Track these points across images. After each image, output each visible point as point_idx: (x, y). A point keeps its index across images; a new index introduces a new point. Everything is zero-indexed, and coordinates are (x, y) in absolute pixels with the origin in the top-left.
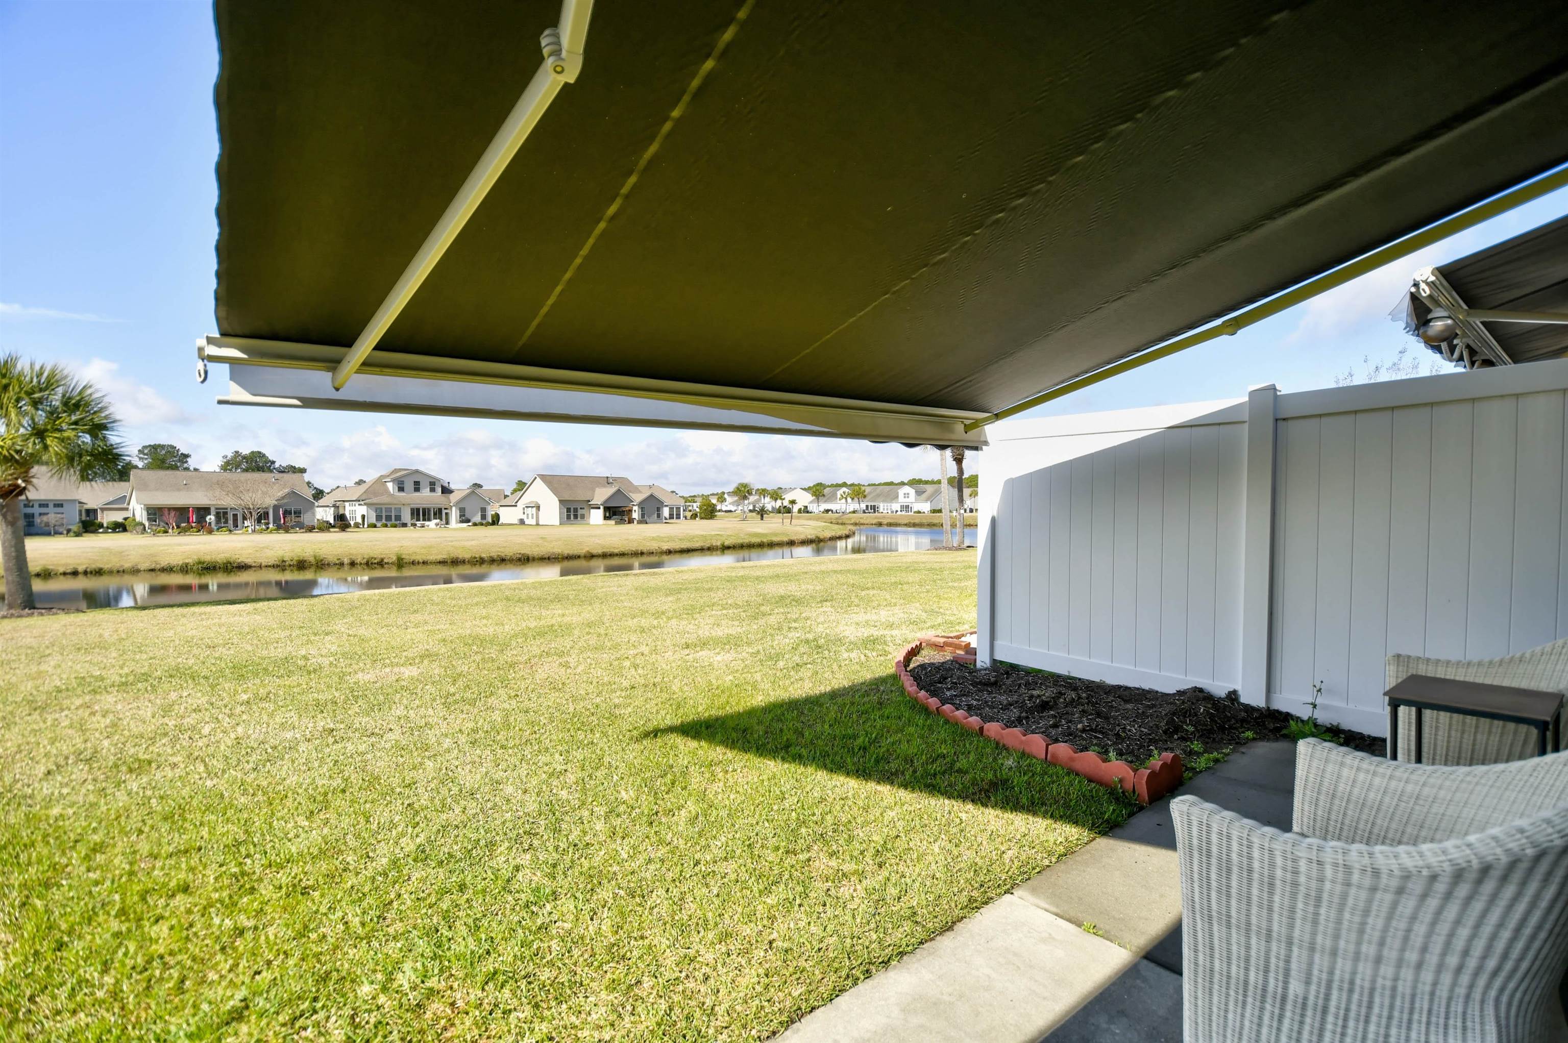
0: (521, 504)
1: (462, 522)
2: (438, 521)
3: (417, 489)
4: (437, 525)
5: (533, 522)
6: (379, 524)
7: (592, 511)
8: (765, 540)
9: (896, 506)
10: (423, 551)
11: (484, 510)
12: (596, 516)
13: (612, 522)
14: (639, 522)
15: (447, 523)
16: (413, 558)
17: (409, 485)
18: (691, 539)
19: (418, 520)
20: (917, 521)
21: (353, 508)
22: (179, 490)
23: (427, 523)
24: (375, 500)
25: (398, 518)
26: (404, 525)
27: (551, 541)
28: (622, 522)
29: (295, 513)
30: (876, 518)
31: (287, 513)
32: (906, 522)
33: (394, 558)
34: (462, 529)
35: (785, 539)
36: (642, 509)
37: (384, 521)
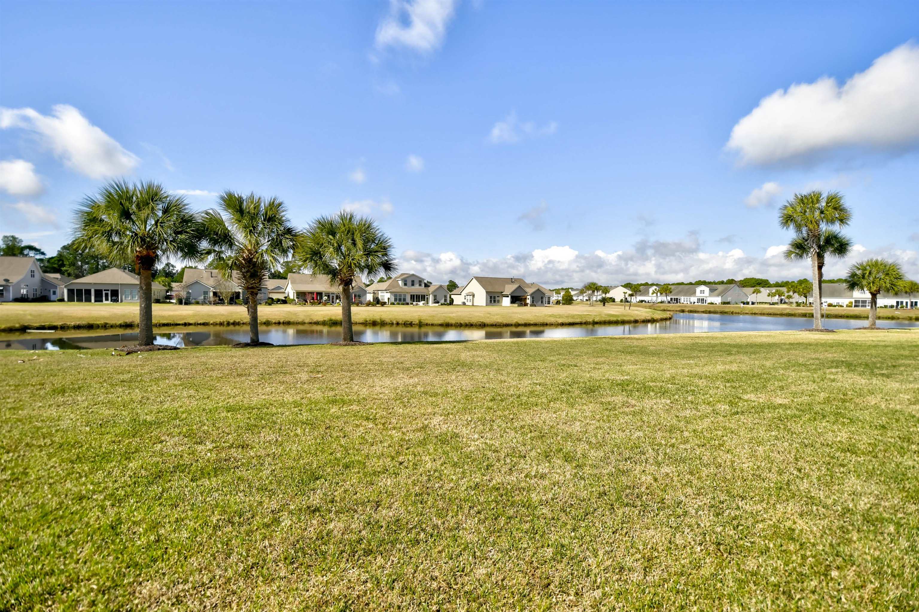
0: (464, 294)
1: (435, 303)
2: (423, 302)
3: (413, 285)
4: (423, 304)
5: (471, 304)
6: (396, 303)
7: (504, 298)
8: (619, 319)
9: (694, 299)
11: (446, 297)
12: (506, 301)
13: (516, 305)
14: (531, 305)
15: (428, 303)
16: (426, 322)
17: (409, 283)
18: (573, 316)
19: (414, 301)
20: (712, 310)
21: (382, 294)
22: (308, 283)
23: (418, 303)
24: (393, 290)
25: (404, 300)
26: (408, 304)
27: (494, 315)
28: (520, 305)
29: (358, 296)
30: (679, 307)
32: (703, 310)
33: (418, 322)
34: (434, 306)
35: (632, 319)
36: (533, 298)
37: (398, 301)
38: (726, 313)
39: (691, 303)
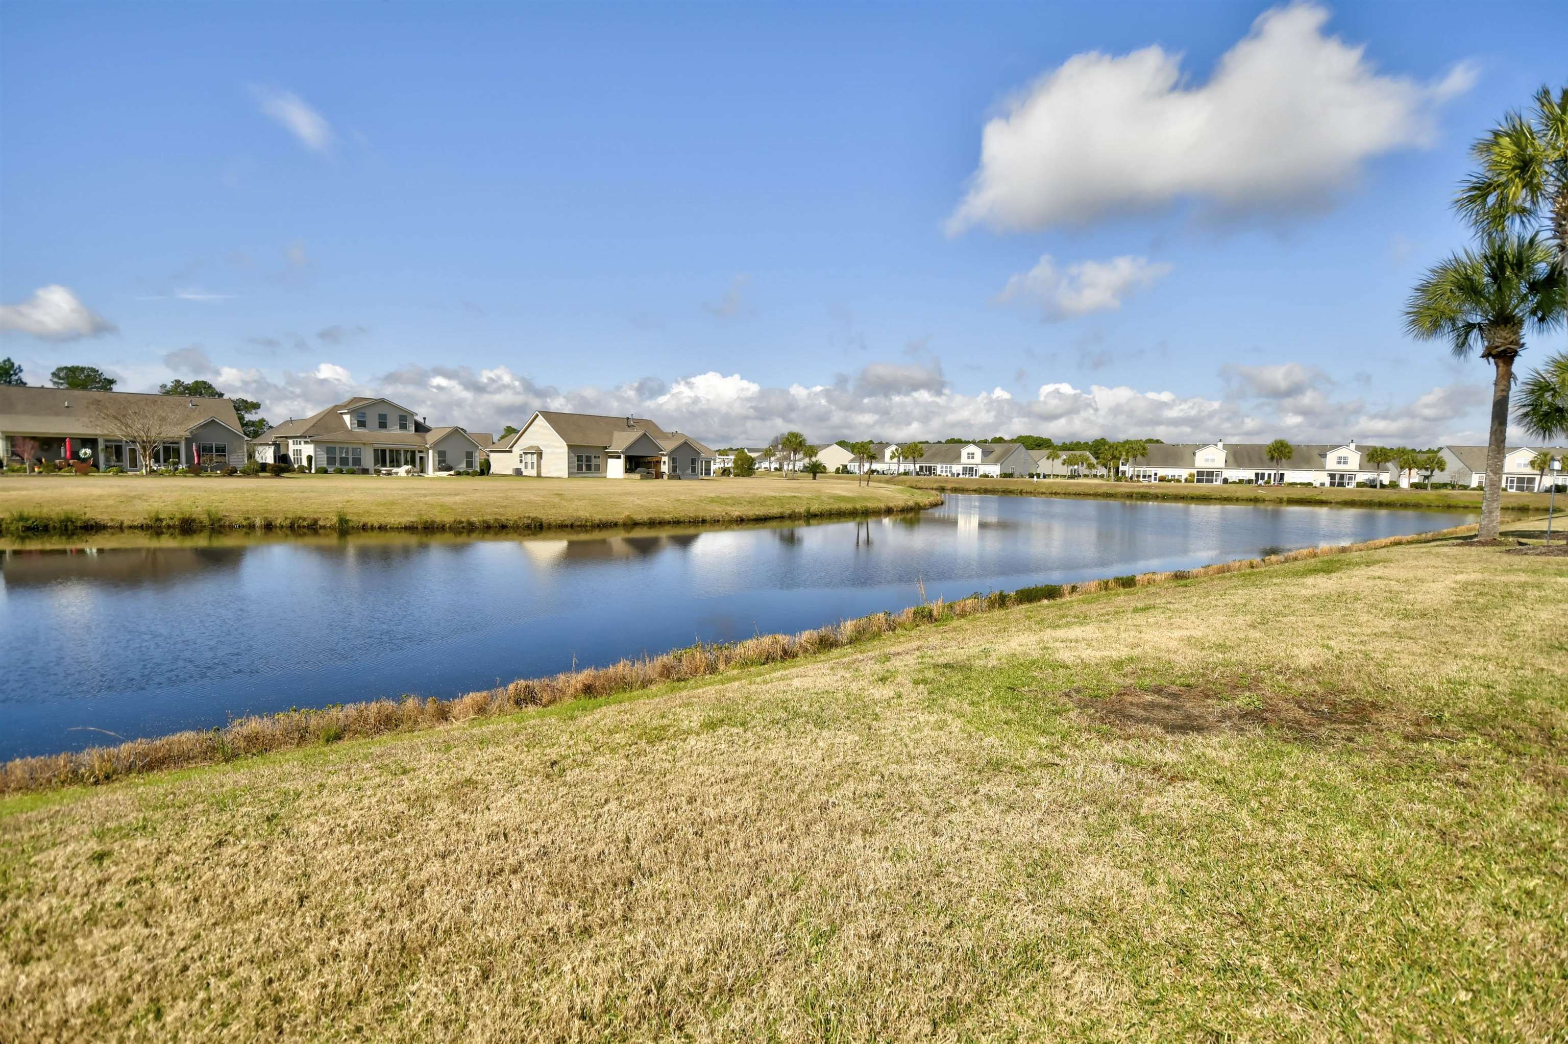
0: (517, 450)
1: (441, 469)
2: (410, 467)
3: (383, 425)
4: (408, 472)
5: (534, 473)
6: (331, 470)
7: (610, 460)
9: (957, 468)
10: (380, 510)
11: (469, 455)
12: (616, 468)
13: (637, 476)
14: (671, 477)
15: (422, 471)
16: (364, 520)
17: (372, 419)
18: (763, 501)
19: (384, 464)
21: (298, 447)
22: (57, 414)
23: (395, 470)
24: (325, 437)
25: (357, 461)
26: (365, 471)
27: (572, 500)
28: (647, 476)
29: (217, 451)
30: (936, 481)
31: (205, 450)
33: (335, 520)
34: (442, 478)
36: (674, 461)
37: (338, 465)
38: (1011, 492)
39: (953, 475)
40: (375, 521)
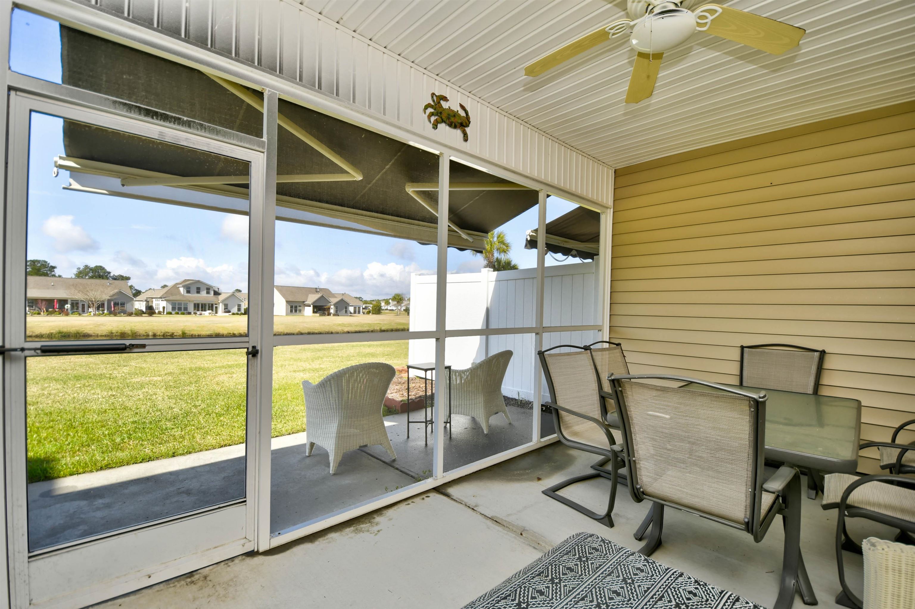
1: (226, 312)
2: (210, 311)
3: (198, 292)
4: (210, 313)
6: (173, 313)
7: (306, 307)
10: (198, 329)
11: (239, 306)
12: (308, 311)
13: (318, 315)
14: (334, 315)
15: (216, 313)
16: (192, 333)
17: (193, 289)
19: (198, 310)
21: (158, 302)
22: (48, 289)
23: (203, 312)
24: (171, 298)
25: (186, 309)
26: (189, 313)
28: (323, 314)
29: (121, 304)
31: (116, 304)
33: (181, 333)
34: (225, 317)
36: (336, 307)
37: (177, 311)
40: (196, 333)
